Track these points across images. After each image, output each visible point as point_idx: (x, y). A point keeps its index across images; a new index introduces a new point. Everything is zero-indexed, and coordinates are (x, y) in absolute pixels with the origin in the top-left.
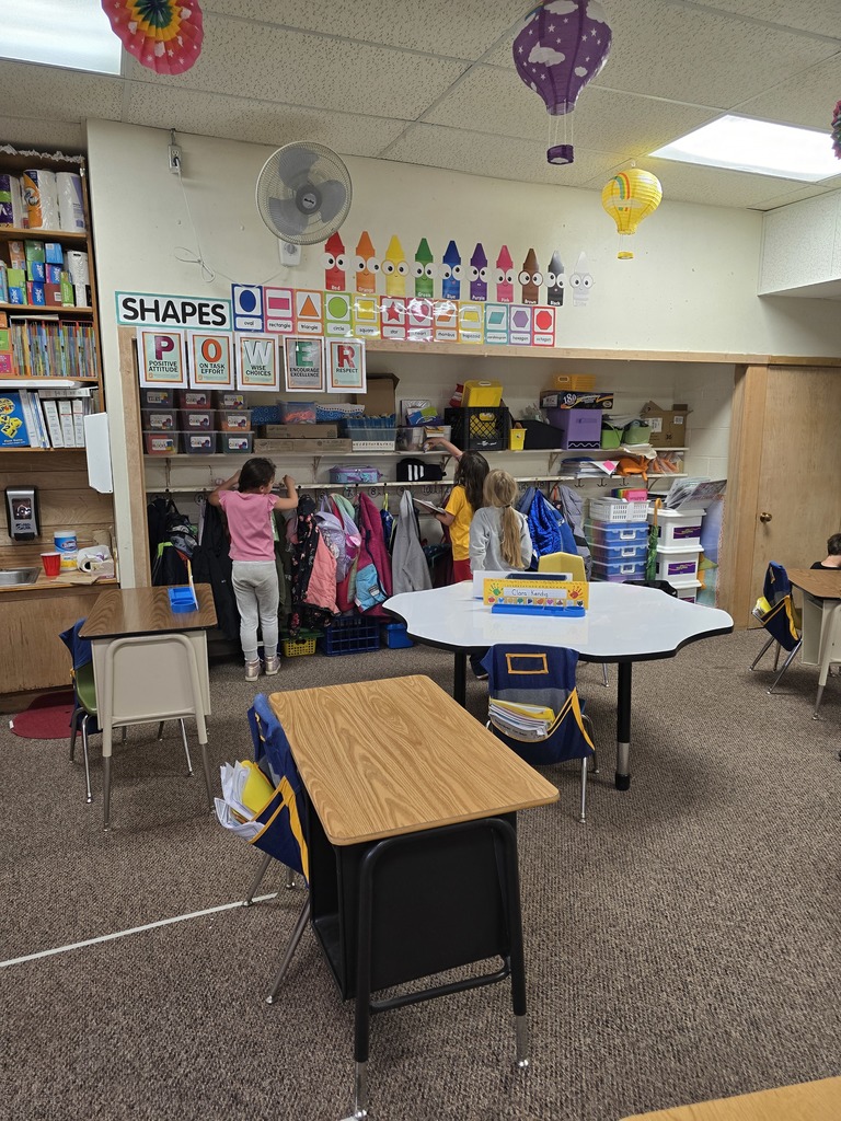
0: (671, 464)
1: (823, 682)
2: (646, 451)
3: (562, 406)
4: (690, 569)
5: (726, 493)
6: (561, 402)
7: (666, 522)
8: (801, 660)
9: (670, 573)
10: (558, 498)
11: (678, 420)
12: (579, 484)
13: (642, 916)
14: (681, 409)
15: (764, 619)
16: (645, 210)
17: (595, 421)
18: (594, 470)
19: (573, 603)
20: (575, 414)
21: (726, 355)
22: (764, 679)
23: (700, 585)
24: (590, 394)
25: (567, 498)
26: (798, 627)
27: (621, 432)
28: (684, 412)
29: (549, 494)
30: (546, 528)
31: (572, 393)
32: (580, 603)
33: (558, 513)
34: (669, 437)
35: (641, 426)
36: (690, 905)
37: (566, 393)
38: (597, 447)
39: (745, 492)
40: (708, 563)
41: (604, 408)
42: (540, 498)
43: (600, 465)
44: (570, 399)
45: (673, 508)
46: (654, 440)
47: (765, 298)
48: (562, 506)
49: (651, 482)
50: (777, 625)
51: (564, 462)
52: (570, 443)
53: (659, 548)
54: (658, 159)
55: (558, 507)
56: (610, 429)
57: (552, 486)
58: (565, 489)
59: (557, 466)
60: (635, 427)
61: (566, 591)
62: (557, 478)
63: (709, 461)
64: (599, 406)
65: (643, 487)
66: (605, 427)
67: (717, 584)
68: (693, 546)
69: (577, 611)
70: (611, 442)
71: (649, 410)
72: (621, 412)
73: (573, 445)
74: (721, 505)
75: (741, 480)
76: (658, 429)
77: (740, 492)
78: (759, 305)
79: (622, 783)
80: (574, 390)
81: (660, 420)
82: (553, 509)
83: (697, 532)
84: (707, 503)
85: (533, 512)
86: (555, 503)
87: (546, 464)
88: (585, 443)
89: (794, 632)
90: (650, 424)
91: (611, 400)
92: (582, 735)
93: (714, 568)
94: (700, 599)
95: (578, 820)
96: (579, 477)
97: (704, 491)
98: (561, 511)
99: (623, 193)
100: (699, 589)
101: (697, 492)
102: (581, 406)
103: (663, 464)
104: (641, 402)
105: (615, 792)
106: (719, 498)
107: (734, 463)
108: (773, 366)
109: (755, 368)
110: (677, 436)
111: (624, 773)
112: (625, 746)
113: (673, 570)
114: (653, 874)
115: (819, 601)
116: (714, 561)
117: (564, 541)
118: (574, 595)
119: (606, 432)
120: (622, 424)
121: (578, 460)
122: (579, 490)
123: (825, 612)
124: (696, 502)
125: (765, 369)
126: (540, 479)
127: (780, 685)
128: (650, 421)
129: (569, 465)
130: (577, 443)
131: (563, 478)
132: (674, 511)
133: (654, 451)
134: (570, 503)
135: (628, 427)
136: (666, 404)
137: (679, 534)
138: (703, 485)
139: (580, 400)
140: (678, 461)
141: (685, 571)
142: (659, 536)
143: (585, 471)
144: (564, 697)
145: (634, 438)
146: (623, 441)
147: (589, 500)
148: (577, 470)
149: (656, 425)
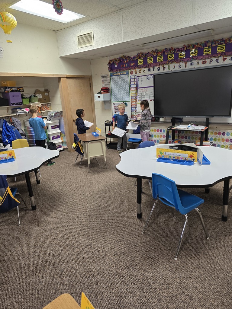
0: (47, 108)
1: (89, 163)
2: (38, 104)
3: (6, 92)
4: (58, 137)
5: (63, 114)
6: (5, 90)
7: (48, 125)
8: (84, 158)
9: (53, 139)
10: (12, 121)
11: (46, 94)
12: (18, 116)
13: (34, 250)
14: (47, 91)
15: (75, 149)
16: (11, 26)
17: (19, 96)
18: (22, 112)
19: (10, 157)
20: (11, 94)
21: (53, 75)
22: (78, 164)
23: (62, 141)
24: (15, 87)
25: (15, 121)
26: (82, 149)
27: (29, 99)
28: (47, 92)
29: (10, 120)
30: (9, 132)
31: (8, 87)
32: (13, 157)
33: (13, 127)
34: (45, 100)
35: (34, 97)
36: (49, 240)
37: (6, 87)
38: (21, 104)
39: (67, 114)
40: (63, 135)
41: (21, 92)
42: (5, 122)
43: (24, 110)
44: (8, 89)
45: (50, 120)
46: (40, 101)
48: (14, 124)
49: (43, 113)
50: (78, 149)
51: (12, 110)
52: (12, 103)
53: (48, 133)
54: (10, 8)
55: (13, 124)
56: (24, 98)
57: (10, 117)
58: (13, 118)
59: (10, 111)
60: (33, 97)
61: (7, 154)
62: (10, 115)
63: (57, 106)
64: (19, 91)
65: (41, 115)
66: (23, 98)
67: (66, 140)
68: (58, 131)
69: (12, 159)
70: (26, 102)
71: (37, 92)
72: (28, 92)
73: (13, 104)
74: (63, 118)
75: (66, 111)
76: (41, 97)
77: (66, 114)
78: (60, 59)
79: (34, 208)
80: (9, 86)
81: (41, 95)
82: (11, 125)
83: (58, 126)
84: (59, 118)
85: (4, 127)
86: (12, 123)
87: (6, 111)
88: (17, 103)
89: (82, 151)
90: (38, 96)
91: (23, 89)
92: (14, 200)
93: (65, 136)
94: (63, 145)
95: (18, 225)
96: (18, 114)
97: (57, 115)
98: (14, 126)
99: (2, 19)
100: (62, 142)
101: (55, 115)
102: (13, 91)
103: (45, 108)
104: (33, 90)
105: (32, 211)
106: (62, 116)
107: (63, 107)
108: (67, 78)
109: (63, 78)
110: (47, 100)
111: (34, 205)
112: (32, 198)
113: (54, 138)
114: (39, 235)
115: (84, 142)
116: (64, 134)
117: (17, 135)
118: (10, 155)
119: (24, 99)
120: (28, 96)
121: (17, 109)
122: (19, 118)
123: (86, 145)
124: (55, 118)
125: (66, 78)
126: (4, 116)
127: (81, 165)
128: (37, 95)
129: (14, 111)
130: (14, 103)
131: (12, 115)
132: (50, 121)
133: (40, 104)
134: (16, 123)
135: (30, 97)
136: (42, 90)
137: (53, 128)
138: (56, 113)
139: (12, 89)
140: (49, 106)
141: (57, 138)
142: (48, 129)
143: (19, 112)
144: (5, 190)
145: (33, 101)
146: (30, 102)
147: (24, 121)
148: (17, 112)
149: (40, 96)
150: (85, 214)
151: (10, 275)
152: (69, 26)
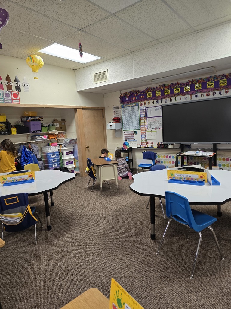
0: (63, 135)
1: (101, 186)
2: (55, 132)
3: (28, 121)
4: (72, 163)
5: (77, 141)
6: (27, 119)
7: (63, 151)
8: (97, 182)
9: (67, 164)
10: (31, 147)
11: (63, 124)
12: (37, 143)
13: (50, 267)
14: (63, 120)
15: (88, 173)
16: (39, 66)
17: (39, 125)
18: (41, 138)
19: (30, 178)
20: (32, 123)
21: (71, 106)
22: (90, 188)
23: (75, 166)
24: (36, 117)
25: (34, 147)
26: (95, 173)
27: (47, 127)
28: (64, 121)
29: (28, 147)
30: (27, 157)
31: (30, 117)
32: (33, 178)
33: (31, 152)
34: (61, 128)
35: (53, 125)
36: (65, 258)
37: (28, 117)
38: (40, 132)
39: (81, 141)
40: (76, 160)
41: (41, 121)
42: (25, 148)
43: (42, 137)
44: (30, 119)
45: (65, 147)
46: (57, 129)
47: (79, 92)
48: (32, 150)
49: (58, 140)
50: (91, 173)
51: (32, 137)
52: (32, 131)
53: (63, 158)
54: (39, 52)
55: (31, 150)
56: (44, 127)
57: (29, 144)
58: (32, 145)
59: (30, 138)
60: (51, 126)
61: (28, 175)
62: (30, 142)
63: (72, 134)
64: (39, 120)
65: (57, 142)
66: (42, 126)
67: (79, 165)
68: (71, 156)
69: (32, 180)
70: (44, 130)
71: (55, 121)
72: (46, 121)
73: (33, 132)
74: (77, 145)
75: (80, 138)
76: (58, 126)
77: (80, 141)
78: (77, 94)
79: (49, 228)
80: (30, 116)
81: (58, 124)
82: (29, 151)
83: (72, 153)
84: (73, 145)
85: (23, 152)
86: (30, 149)
87: (26, 138)
88: (37, 131)
89: (94, 175)
90: (55, 125)
91: (43, 119)
92: (33, 218)
93: (78, 161)
94: (76, 170)
95: (34, 244)
96: (36, 141)
97: (72, 142)
98: (32, 151)
99: (32, 61)
100: (75, 168)
101: (70, 142)
102: (34, 120)
103: (61, 135)
104: (52, 119)
105: (47, 231)
106: (76, 143)
107: (78, 135)
108: (83, 109)
109: (79, 109)
110: (63, 128)
111: (49, 225)
112: (49, 217)
113: (67, 163)
114: (55, 253)
115: (98, 166)
116: (77, 160)
117: (34, 160)
118: (30, 176)
119: (43, 128)
120: (47, 125)
121: (36, 136)
122: (37, 144)
123: (99, 169)
124: (70, 145)
125: (81, 110)
126: (24, 142)
127: (94, 189)
128: (55, 124)
129: (33, 138)
130: (34, 131)
131: (31, 142)
132: (65, 148)
133: (57, 132)
134: (35, 149)
135: (49, 126)
136: (60, 119)
137: (67, 154)
138: (71, 140)
139: (33, 119)
140: (65, 134)
141: (70, 163)
142: (62, 155)
143: (38, 139)
144: (25, 208)
145: (51, 129)
146: (48, 130)
147: (41, 147)
148: (36, 139)
149: (57, 125)
150: (99, 235)
151: (28, 290)
152: (86, 66)
